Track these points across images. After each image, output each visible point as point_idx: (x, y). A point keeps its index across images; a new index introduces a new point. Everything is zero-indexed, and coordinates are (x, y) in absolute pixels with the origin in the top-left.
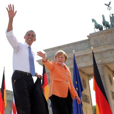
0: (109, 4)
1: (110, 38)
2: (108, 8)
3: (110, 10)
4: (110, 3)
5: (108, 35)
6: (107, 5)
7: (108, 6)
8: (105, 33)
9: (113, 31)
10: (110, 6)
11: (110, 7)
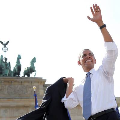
0: (6, 43)
1: (8, 89)
2: (4, 48)
3: (5, 51)
4: (8, 42)
5: (5, 85)
6: (3, 44)
7: (4, 46)
8: (3, 81)
9: (13, 82)
10: (6, 46)
11: (6, 48)
